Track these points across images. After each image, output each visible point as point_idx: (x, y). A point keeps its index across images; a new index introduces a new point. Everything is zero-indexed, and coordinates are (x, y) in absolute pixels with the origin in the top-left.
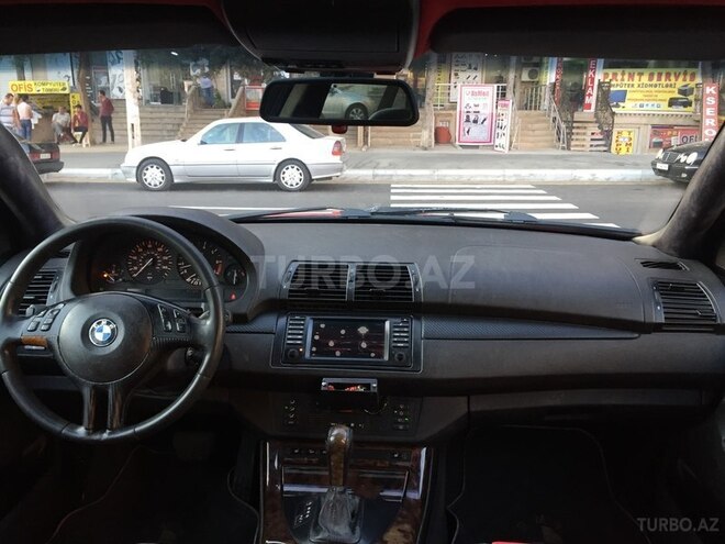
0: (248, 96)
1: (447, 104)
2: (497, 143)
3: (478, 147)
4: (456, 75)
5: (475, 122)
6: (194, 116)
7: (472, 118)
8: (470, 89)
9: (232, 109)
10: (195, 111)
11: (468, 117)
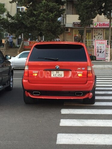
0: (25, 44)
1: (92, 46)
2: (106, 59)
3: (102, 60)
4: (95, 37)
5: (100, 52)
6: (7, 51)
7: (99, 51)
8: (99, 42)
9: (20, 49)
10: (7, 49)
11: (98, 51)
